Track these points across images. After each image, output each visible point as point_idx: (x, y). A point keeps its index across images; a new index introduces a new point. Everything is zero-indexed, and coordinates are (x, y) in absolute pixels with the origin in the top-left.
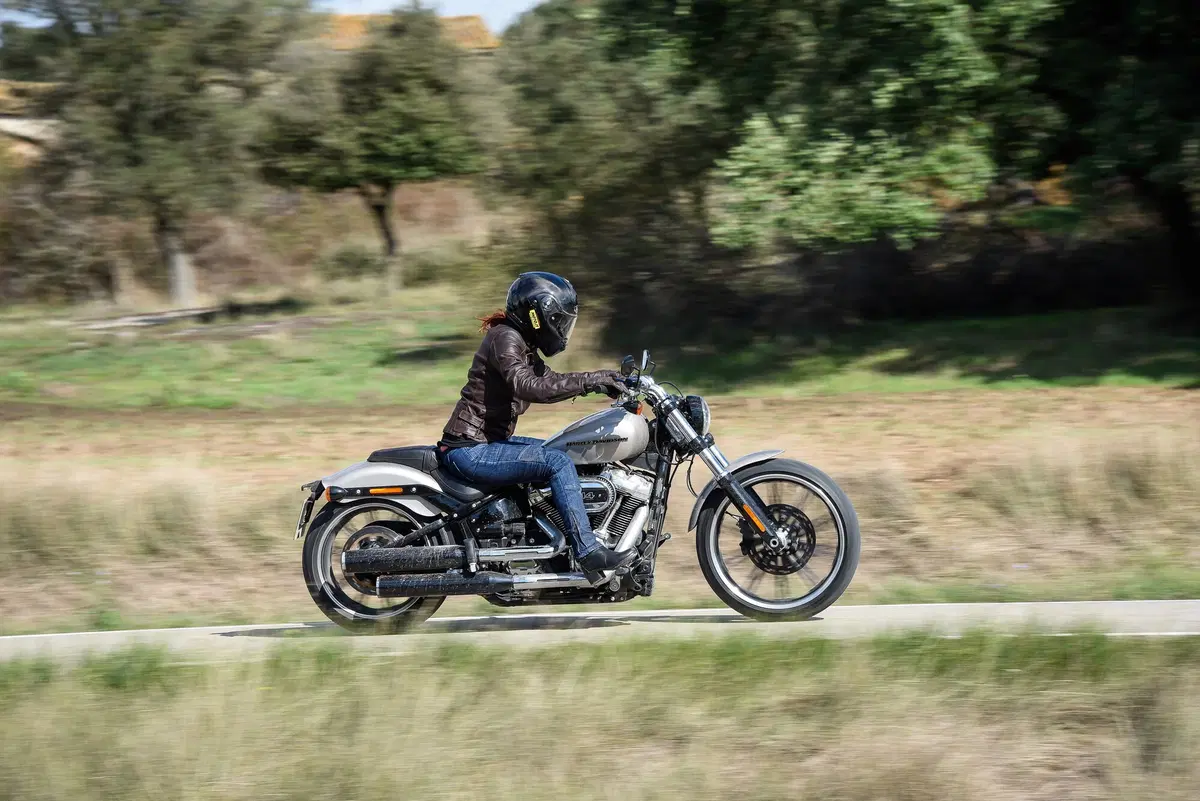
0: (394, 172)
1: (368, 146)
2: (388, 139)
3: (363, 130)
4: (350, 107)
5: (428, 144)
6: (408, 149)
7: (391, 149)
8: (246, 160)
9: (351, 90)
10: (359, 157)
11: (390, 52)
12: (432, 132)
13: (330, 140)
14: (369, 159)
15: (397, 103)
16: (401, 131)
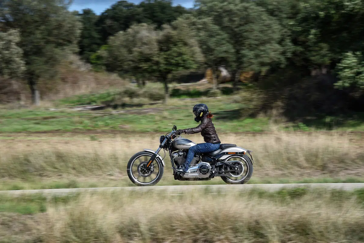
0: (173, 68)
1: (166, 61)
2: (173, 59)
3: (165, 56)
4: (161, 50)
5: (184, 61)
6: (178, 62)
7: (173, 61)
8: (132, 64)
9: (162, 45)
10: (164, 64)
11: (174, 34)
12: (185, 57)
13: (156, 59)
14: (166, 64)
15: (175, 49)
16: (177, 57)
